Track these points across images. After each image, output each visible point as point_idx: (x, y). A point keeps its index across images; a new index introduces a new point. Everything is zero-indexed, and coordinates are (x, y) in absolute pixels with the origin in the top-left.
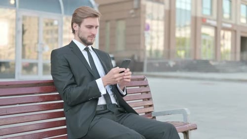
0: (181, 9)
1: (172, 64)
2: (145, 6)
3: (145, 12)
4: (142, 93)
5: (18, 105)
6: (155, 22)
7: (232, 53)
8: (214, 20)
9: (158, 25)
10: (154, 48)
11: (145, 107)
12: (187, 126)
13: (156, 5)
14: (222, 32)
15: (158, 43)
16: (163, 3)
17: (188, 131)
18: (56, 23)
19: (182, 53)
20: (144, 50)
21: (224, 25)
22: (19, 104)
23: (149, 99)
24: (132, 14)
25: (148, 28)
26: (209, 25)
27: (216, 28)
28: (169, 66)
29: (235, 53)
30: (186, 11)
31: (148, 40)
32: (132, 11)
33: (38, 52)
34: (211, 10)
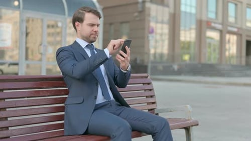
0: (185, 12)
1: (176, 67)
2: (149, 9)
3: (149, 15)
4: (145, 90)
5: (26, 99)
6: (159, 26)
7: (237, 57)
8: (219, 24)
9: (162, 29)
10: (159, 51)
11: (148, 103)
12: (189, 122)
13: (160, 8)
14: (227, 36)
15: (163, 46)
16: (167, 6)
17: (189, 127)
18: (60, 24)
19: (186, 57)
20: (148, 54)
21: (230, 28)
22: (28, 97)
23: (152, 97)
24: (137, 17)
25: (152, 32)
26: (214, 29)
27: (221, 32)
28: (174, 69)
29: (241, 57)
30: (191, 14)
31: (152, 43)
32: (136, 14)
33: (41, 54)
34: (217, 13)
